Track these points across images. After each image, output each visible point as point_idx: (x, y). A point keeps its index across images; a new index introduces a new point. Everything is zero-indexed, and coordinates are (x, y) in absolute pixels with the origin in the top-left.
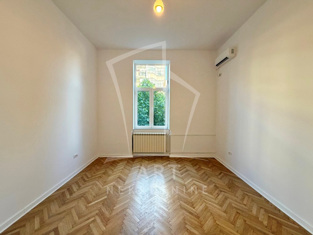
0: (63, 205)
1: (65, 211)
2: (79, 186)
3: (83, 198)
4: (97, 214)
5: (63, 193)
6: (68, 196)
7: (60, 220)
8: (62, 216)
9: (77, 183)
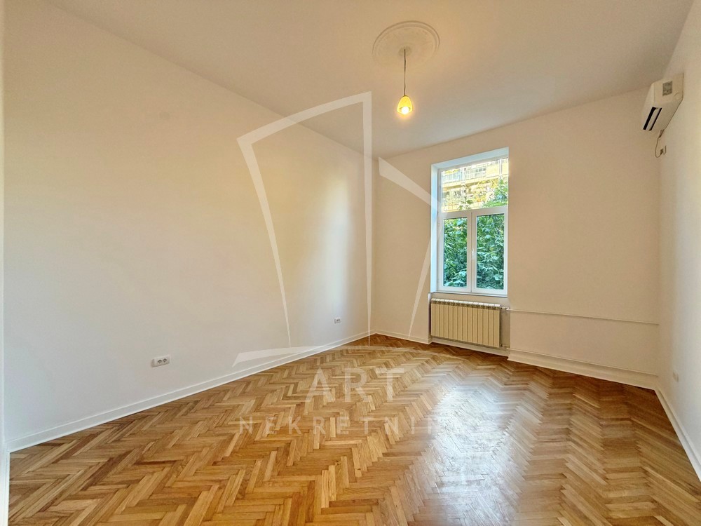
0: (310, 369)
1: (309, 374)
2: (334, 359)
3: (330, 370)
4: (335, 387)
5: (316, 360)
6: (318, 364)
7: (303, 379)
8: (305, 376)
9: (334, 355)
